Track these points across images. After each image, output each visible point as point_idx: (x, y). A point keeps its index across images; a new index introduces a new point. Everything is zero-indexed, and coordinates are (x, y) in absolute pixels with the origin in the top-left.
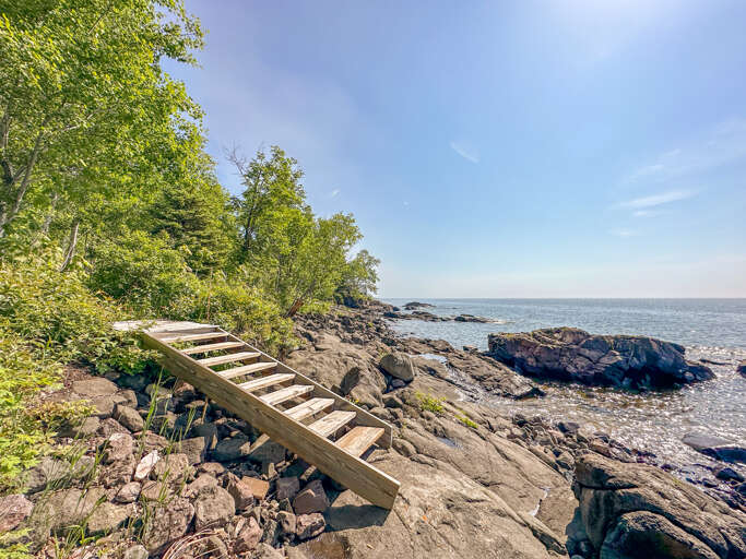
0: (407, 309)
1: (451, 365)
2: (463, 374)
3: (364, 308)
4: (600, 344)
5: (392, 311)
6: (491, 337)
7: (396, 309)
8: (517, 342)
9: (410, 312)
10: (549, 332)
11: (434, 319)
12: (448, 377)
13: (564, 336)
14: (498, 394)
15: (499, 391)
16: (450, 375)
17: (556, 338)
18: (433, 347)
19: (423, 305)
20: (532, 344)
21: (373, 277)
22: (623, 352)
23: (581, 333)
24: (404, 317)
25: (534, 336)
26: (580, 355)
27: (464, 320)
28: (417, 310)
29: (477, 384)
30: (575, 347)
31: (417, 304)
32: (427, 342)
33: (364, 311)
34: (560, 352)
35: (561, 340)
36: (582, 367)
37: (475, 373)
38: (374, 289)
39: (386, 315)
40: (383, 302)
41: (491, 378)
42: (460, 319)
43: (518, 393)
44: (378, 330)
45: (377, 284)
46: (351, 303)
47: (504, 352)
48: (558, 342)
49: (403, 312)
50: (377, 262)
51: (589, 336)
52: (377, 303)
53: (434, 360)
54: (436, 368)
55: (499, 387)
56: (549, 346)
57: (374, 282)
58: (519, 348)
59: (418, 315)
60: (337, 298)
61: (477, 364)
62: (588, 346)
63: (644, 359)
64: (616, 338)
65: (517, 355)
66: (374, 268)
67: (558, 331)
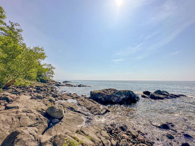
0: (64, 83)
1: (79, 104)
2: (83, 107)
3: (48, 83)
4: (120, 93)
5: (58, 84)
6: (91, 92)
7: (60, 83)
8: (99, 94)
9: (64, 84)
10: (107, 90)
11: (72, 86)
12: (78, 110)
13: (111, 91)
14: (96, 114)
15: (96, 113)
16: (79, 109)
17: (109, 92)
18: (72, 96)
19: (69, 82)
20: (103, 94)
21: (53, 73)
22: (125, 94)
23: (115, 90)
24: (63, 85)
25: (103, 91)
26: (115, 96)
27: (81, 86)
28: (67, 84)
29: (89, 111)
30: (114, 94)
31: (67, 82)
32: (70, 95)
33: (48, 84)
34: (111, 96)
35: (110, 92)
36: (116, 100)
37: (88, 107)
38: (52, 77)
39: (56, 85)
40: (56, 81)
41: (93, 108)
42: (80, 86)
43: (102, 113)
44: (52, 91)
45: (54, 75)
46: (43, 81)
47: (95, 97)
48: (110, 93)
49: (62, 84)
50: (54, 68)
51: (117, 91)
52: (54, 81)
53: (73, 103)
54: (74, 107)
55: (96, 111)
56: (108, 94)
57: (53, 74)
58: (100, 95)
59: (67, 85)
60: (37, 79)
61: (88, 103)
62: (117, 94)
63: (129, 96)
64: (123, 91)
65: (99, 98)
66: (53, 70)
67: (109, 89)
